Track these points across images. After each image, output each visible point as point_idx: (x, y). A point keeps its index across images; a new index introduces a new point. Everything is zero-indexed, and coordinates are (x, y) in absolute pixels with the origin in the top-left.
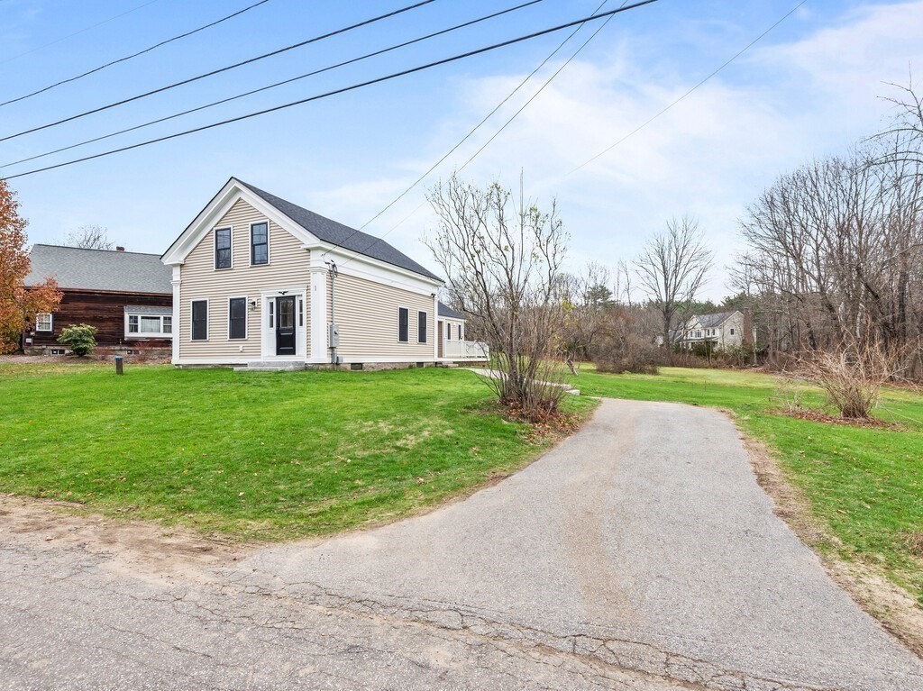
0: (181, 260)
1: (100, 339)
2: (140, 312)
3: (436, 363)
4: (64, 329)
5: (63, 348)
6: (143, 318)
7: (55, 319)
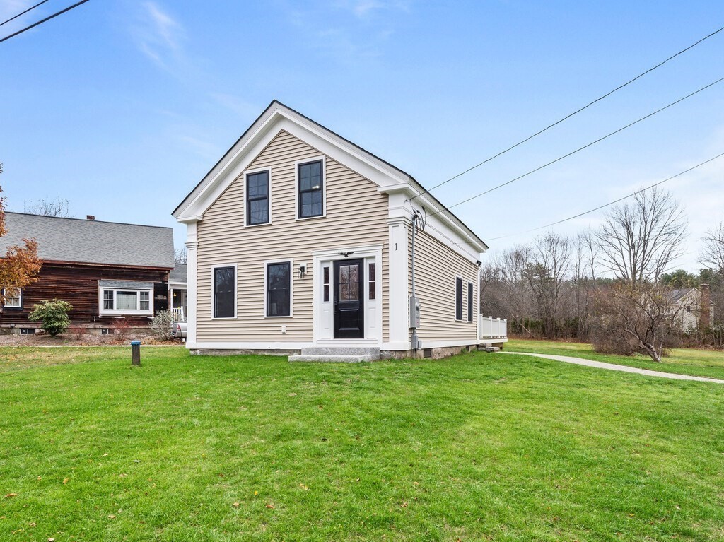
0: (198, 215)
1: (74, 317)
2: (115, 286)
3: (478, 346)
4: (35, 305)
5: (33, 327)
6: (118, 293)
7: (25, 294)
